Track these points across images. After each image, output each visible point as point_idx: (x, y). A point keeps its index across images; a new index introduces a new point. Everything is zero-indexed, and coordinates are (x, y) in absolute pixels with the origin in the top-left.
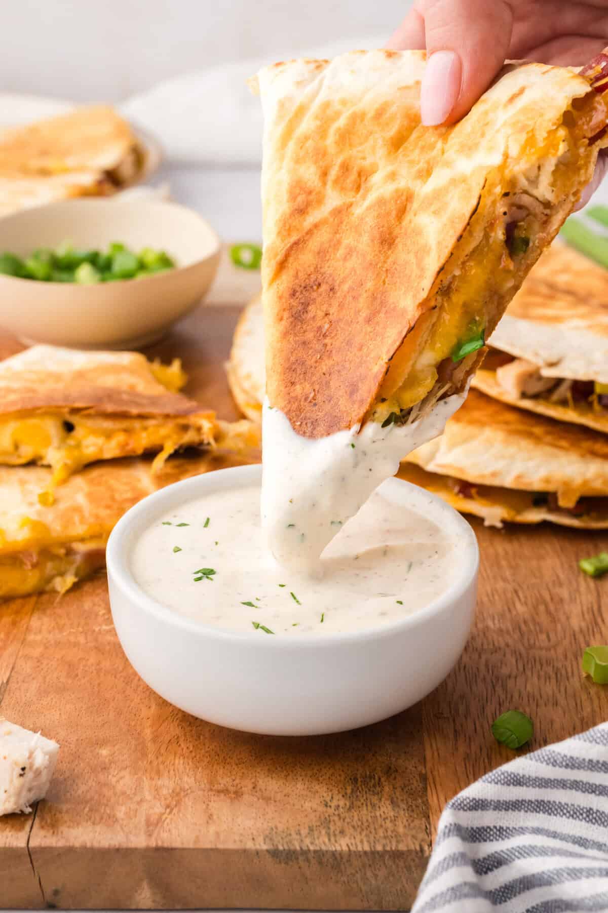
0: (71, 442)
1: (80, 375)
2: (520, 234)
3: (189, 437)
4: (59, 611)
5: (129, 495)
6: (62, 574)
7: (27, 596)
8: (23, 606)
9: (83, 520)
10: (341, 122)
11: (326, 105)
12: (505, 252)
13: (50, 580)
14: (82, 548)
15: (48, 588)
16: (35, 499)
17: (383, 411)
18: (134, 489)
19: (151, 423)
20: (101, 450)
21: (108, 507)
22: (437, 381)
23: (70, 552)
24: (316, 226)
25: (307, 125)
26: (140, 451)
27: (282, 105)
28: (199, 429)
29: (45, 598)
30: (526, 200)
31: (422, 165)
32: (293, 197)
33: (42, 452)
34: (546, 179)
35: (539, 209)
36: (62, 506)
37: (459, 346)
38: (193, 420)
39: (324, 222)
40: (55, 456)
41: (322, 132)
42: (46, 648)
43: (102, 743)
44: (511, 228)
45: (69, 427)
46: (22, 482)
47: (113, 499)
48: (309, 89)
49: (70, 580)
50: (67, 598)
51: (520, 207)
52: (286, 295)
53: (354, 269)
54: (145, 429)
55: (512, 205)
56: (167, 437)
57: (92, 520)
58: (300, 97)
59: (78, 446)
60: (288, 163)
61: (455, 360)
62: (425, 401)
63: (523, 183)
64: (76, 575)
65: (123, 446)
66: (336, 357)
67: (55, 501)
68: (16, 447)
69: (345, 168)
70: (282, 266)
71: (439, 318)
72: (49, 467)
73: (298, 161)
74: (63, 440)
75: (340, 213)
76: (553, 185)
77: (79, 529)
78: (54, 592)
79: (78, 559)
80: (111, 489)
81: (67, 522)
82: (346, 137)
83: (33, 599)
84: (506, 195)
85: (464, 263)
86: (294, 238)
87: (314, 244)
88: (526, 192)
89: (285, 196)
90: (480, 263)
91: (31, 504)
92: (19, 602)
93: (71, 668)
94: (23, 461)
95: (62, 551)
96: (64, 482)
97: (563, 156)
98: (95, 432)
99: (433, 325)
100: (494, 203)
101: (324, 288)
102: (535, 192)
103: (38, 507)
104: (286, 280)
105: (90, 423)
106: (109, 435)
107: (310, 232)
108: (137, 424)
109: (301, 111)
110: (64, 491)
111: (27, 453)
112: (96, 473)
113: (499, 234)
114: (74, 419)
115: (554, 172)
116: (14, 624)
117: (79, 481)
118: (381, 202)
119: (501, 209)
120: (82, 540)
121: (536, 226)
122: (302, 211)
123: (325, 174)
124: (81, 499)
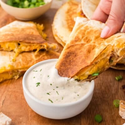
0: (19, 47)
1: (23, 30)
2: (112, 59)
3: (42, 48)
4: (15, 84)
5: (30, 59)
6: (16, 75)
7: (9, 80)
8: (8, 82)
9: (21, 65)
10: (89, 30)
11: (87, 26)
12: (108, 61)
13: (14, 76)
14: (20, 71)
15: (14, 78)
16: (11, 60)
17: (76, 77)
18: (31, 58)
19: (35, 44)
20: (25, 49)
21: (26, 62)
22: (87, 78)
23: (18, 71)
24: (77, 45)
25: (83, 28)
26: (32, 50)
27: (79, 24)
28: (44, 46)
29: (13, 80)
30: (115, 54)
31: (100, 43)
32: (76, 38)
33: (14, 49)
34: (119, 51)
35: (117, 56)
36: (17, 62)
37: (94, 74)
38: (43, 44)
39: (79, 45)
40: (16, 50)
41: (85, 31)
42: (12, 92)
43: (21, 116)
44: (111, 57)
45: (19, 44)
46: (10, 55)
47: (27, 60)
48: (85, 23)
49: (18, 76)
50: (17, 81)
51: (114, 55)
52: (67, 52)
53: (81, 54)
54: (34, 45)
55: (113, 54)
56: (38, 47)
57: (22, 65)
58: (83, 23)
59: (21, 48)
60: (77, 33)
61: (92, 76)
62: (84, 80)
63: (115, 51)
64: (19, 76)
65: (29, 49)
66: (72, 66)
67: (16, 61)
68: (9, 48)
69: (87, 38)
70: (68, 48)
71: (93, 67)
72: (15, 52)
73: (79, 33)
74: (18, 47)
75: (83, 45)
76: (120, 53)
77: (20, 67)
78: (15, 79)
79: (19, 73)
80: (26, 58)
81: (18, 65)
82: (89, 33)
83: (11, 80)
84: (112, 51)
85: (101, 60)
86: (73, 45)
87: (76, 47)
88: (115, 52)
89: (74, 37)
90: (103, 61)
91: (11, 61)
92: (8, 81)
93: (16, 97)
94: (10, 50)
95: (16, 71)
96: (18, 56)
97: (124, 49)
98: (24, 45)
99: (92, 68)
100: (110, 52)
101: (74, 55)
102: (117, 53)
103: (12, 62)
104: (68, 50)
105: (23, 44)
106: (26, 47)
107: (76, 45)
108: (32, 45)
109: (82, 26)
110: (17, 58)
111: (11, 49)
112: (24, 54)
113: (109, 58)
114: (20, 43)
115: (121, 51)
116: (7, 86)
117: (20, 55)
118: (91, 45)
119: (111, 53)
120: (20, 69)
121: (115, 59)
122: (76, 41)
123: (83, 37)
124: (20, 60)
